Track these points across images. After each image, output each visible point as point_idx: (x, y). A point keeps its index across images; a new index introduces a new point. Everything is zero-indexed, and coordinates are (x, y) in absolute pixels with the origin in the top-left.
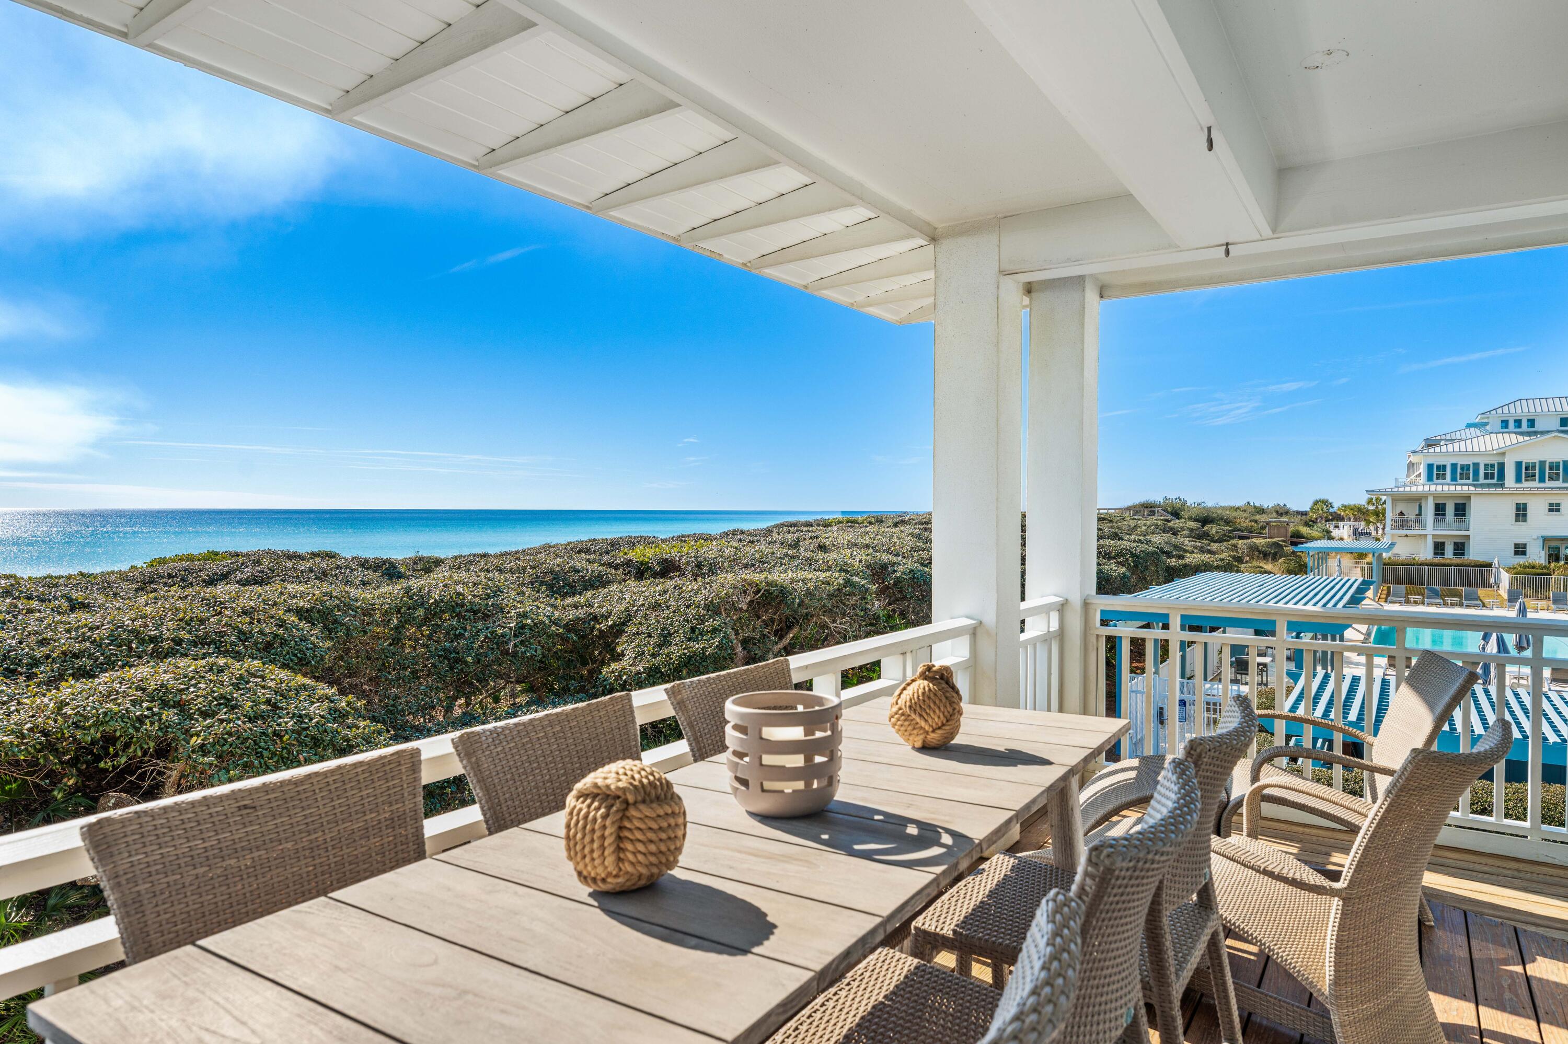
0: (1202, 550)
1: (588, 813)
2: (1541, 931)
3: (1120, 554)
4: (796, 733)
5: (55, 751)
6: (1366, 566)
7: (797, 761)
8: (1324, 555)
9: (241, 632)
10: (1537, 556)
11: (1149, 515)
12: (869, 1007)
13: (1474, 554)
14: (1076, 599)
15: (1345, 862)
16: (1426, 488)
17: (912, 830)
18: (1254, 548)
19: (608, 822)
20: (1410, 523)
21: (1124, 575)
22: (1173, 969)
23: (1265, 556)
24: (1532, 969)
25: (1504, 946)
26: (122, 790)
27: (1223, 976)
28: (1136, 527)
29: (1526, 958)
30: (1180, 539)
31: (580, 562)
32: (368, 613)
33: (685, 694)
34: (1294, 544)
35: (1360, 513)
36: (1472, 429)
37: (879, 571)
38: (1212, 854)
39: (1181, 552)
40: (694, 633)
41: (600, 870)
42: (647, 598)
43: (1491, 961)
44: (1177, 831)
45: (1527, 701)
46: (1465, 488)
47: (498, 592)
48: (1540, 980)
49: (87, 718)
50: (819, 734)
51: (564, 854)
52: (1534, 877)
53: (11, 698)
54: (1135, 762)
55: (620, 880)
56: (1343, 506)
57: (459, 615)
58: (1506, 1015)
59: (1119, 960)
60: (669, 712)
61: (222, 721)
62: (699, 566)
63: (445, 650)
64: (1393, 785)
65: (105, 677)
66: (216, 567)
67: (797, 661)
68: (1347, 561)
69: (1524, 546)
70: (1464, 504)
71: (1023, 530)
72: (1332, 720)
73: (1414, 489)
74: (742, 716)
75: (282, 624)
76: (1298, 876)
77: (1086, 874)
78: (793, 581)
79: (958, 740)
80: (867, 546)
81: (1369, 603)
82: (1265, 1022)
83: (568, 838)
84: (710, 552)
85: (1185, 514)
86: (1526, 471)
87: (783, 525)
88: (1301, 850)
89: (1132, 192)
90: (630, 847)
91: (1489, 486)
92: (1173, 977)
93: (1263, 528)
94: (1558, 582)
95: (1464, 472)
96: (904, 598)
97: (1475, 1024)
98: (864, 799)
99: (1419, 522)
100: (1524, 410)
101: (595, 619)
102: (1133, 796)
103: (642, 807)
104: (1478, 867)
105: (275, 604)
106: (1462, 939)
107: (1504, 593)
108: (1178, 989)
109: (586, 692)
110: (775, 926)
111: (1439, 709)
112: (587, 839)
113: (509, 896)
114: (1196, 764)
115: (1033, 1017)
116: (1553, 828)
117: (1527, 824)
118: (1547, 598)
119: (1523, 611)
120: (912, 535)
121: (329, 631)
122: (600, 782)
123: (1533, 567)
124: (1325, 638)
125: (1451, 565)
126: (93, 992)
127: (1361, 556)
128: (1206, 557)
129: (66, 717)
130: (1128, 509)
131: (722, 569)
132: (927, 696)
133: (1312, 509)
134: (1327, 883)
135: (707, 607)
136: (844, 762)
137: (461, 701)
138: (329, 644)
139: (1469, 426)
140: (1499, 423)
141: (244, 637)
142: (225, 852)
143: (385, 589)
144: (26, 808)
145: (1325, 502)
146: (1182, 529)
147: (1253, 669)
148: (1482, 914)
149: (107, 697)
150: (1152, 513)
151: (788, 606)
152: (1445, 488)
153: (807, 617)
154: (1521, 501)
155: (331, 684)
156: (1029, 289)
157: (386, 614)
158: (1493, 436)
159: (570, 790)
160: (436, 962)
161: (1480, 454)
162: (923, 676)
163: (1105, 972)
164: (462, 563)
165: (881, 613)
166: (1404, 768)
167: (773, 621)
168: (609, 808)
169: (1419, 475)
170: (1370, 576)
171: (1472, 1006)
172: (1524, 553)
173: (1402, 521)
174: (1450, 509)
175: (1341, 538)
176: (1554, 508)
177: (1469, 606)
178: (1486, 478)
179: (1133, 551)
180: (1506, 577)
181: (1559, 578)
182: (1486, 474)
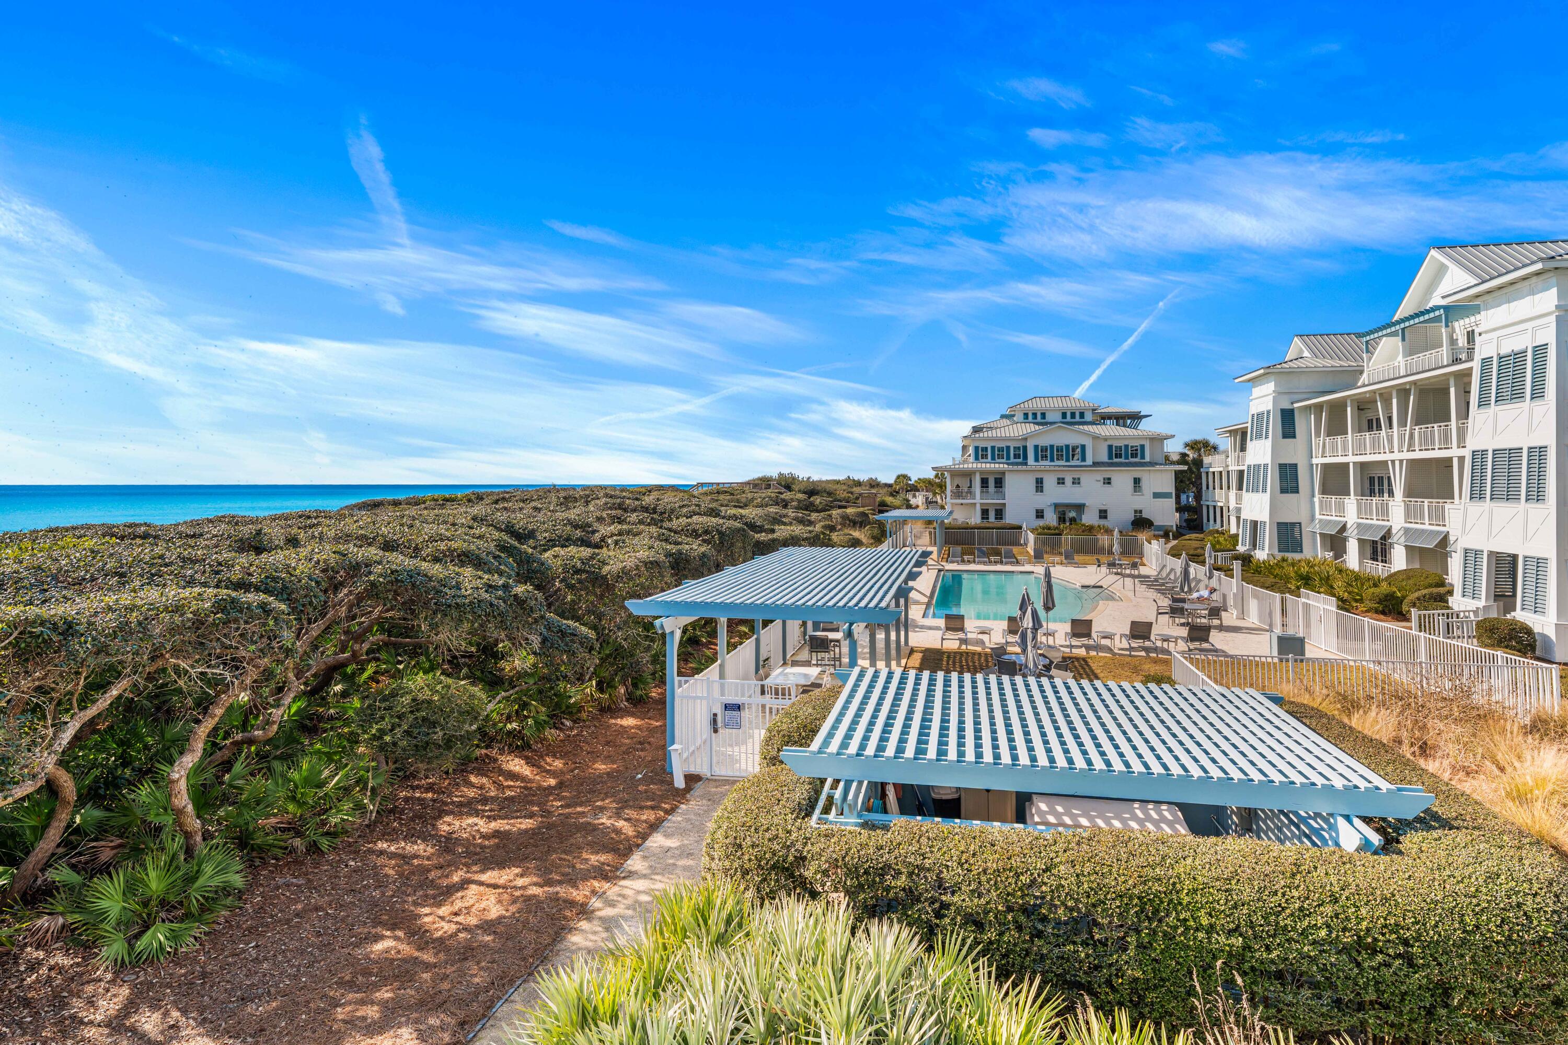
0: (798, 523)
3: (707, 531)
6: (933, 530)
8: (902, 522)
10: (1051, 519)
11: (765, 488)
13: (1009, 518)
16: (975, 465)
18: (845, 517)
20: (964, 494)
21: (704, 554)
23: (854, 524)
28: (753, 499)
30: (786, 511)
34: (881, 512)
35: (927, 485)
36: (1004, 420)
39: (777, 526)
46: (1001, 466)
56: (919, 480)
68: (919, 527)
69: (1042, 511)
70: (1001, 479)
73: (966, 466)
85: (796, 487)
86: (1043, 453)
91: (1017, 464)
93: (857, 498)
94: (1066, 541)
95: (1000, 453)
99: (970, 493)
100: (1038, 407)
107: (1030, 549)
118: (1060, 554)
123: (1049, 528)
125: (994, 529)
127: (929, 522)
128: (799, 530)
130: (748, 483)
133: (896, 481)
139: (1003, 417)
140: (1022, 416)
145: (905, 477)
146: (792, 500)
150: (768, 486)
152: (987, 466)
154: (1039, 476)
158: (1019, 425)
161: (1013, 439)
169: (970, 455)
172: (1042, 517)
173: (958, 493)
174: (991, 483)
175: (917, 507)
176: (1061, 481)
177: (1006, 563)
178: (1015, 458)
179: (719, 528)
180: (1031, 537)
181: (1067, 539)
182: (1015, 455)
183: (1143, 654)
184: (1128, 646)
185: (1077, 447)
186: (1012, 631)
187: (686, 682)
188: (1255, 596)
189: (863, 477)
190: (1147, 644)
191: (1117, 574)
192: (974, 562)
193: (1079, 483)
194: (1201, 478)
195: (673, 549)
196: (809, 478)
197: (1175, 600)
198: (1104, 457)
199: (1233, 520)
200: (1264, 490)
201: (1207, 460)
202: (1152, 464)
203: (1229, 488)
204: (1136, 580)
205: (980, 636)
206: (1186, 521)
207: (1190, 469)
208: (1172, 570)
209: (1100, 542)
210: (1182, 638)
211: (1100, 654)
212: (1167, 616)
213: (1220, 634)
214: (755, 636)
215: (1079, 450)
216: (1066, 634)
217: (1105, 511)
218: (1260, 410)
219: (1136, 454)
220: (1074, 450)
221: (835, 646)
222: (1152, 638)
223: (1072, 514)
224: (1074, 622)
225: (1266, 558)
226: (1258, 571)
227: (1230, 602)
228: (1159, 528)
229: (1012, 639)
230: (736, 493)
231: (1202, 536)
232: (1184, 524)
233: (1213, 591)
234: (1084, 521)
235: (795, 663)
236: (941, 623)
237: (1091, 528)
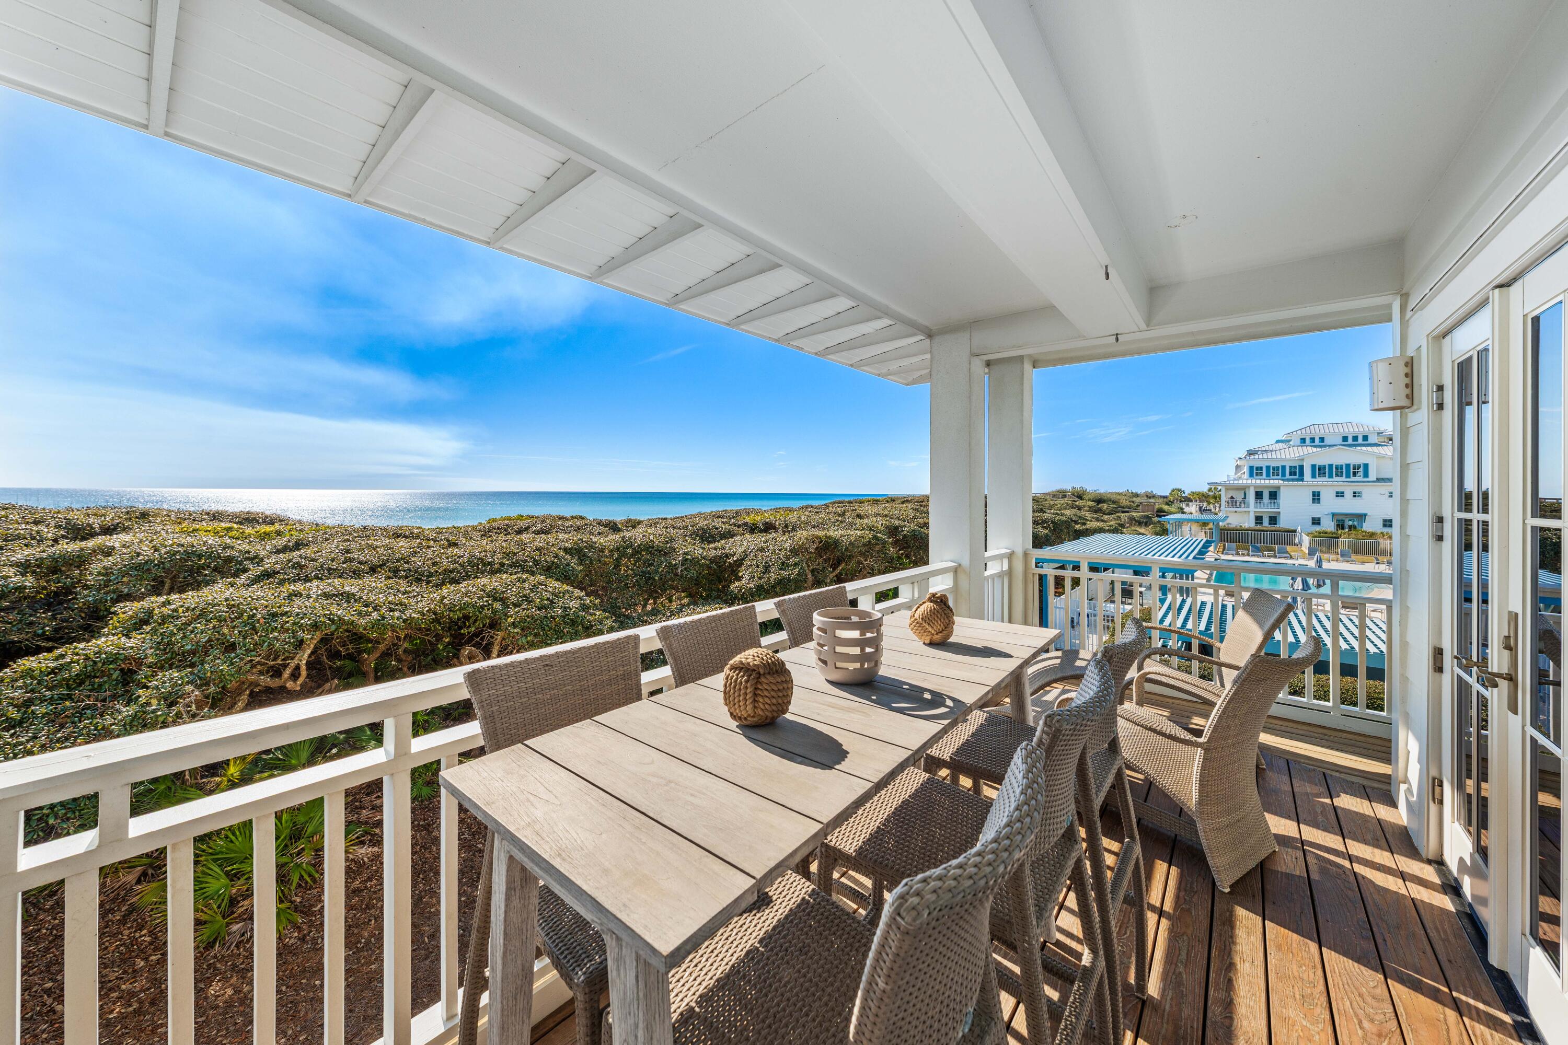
0: (1097, 520)
1: (737, 679)
2: (1343, 776)
3: (1045, 522)
4: (855, 634)
5: (440, 624)
6: (1209, 531)
7: (856, 651)
8: (1180, 523)
9: (535, 560)
10: (1328, 525)
11: (1062, 498)
12: (900, 802)
13: (1283, 524)
14: (1019, 551)
15: (1207, 724)
16: (1249, 481)
17: (927, 696)
18: (1132, 519)
19: (749, 685)
20: (1238, 504)
21: (1047, 534)
22: (1094, 791)
23: (1140, 524)
24: (1338, 802)
25: (1316, 785)
26: (473, 646)
27: (1126, 796)
28: (1054, 505)
29: (1333, 794)
30: (1083, 513)
31: (717, 523)
32: (602, 550)
33: (786, 606)
34: (1158, 516)
35: (1203, 497)
36: (1280, 444)
37: (893, 531)
38: (1119, 718)
39: (1084, 521)
40: (783, 567)
41: (744, 713)
42: (756, 545)
43: (1307, 794)
44: (1101, 706)
45: (1328, 625)
46: (1276, 481)
47: (672, 540)
48: (1344, 809)
49: (456, 606)
50: (869, 635)
51: (723, 701)
52: (1337, 740)
53: (418, 593)
54: (1059, 654)
55: (755, 719)
56: (1192, 493)
57: (650, 552)
58: (1320, 832)
59: (1062, 786)
60: (776, 615)
61: (524, 609)
62: (786, 526)
63: (643, 572)
64: (1239, 677)
65: (465, 583)
66: (522, 524)
67: (850, 586)
68: (1195, 527)
69: (1319, 519)
70: (1276, 492)
71: (986, 507)
72: (1190, 630)
73: (1240, 482)
74: (824, 622)
75: (556, 556)
76: (1173, 733)
77: (1043, 732)
78: (841, 536)
79: (951, 640)
80: (886, 516)
81: (1210, 557)
82: (1150, 825)
83: (725, 692)
84: (793, 518)
85: (1086, 497)
86: (1319, 471)
87: (835, 503)
88: (1171, 713)
89: (1056, 305)
90: (761, 700)
91: (1293, 480)
92: (1094, 796)
93: (1138, 506)
94: (1343, 543)
95: (1275, 471)
96: (909, 547)
97: (1298, 836)
98: (896, 675)
99: (1245, 503)
100: (1317, 433)
101: (727, 556)
102: (1059, 675)
103: (768, 676)
104: (1295, 731)
105: (553, 545)
106: (1286, 778)
107: (1305, 549)
108: (1097, 803)
109: (721, 599)
110: (848, 753)
111: (1267, 626)
112: (736, 694)
113: (691, 725)
114: (1108, 661)
115: (1018, 825)
116: (1351, 708)
117: (1330, 704)
118: (1336, 554)
119: (1319, 562)
120: (913, 509)
121: (581, 560)
122: (744, 660)
123: (1326, 533)
124: (1181, 578)
125: (1267, 531)
126: (471, 767)
127: (1204, 524)
128: (1100, 524)
129: (445, 605)
131: (800, 528)
132: (932, 612)
133: (1170, 494)
134: (1194, 739)
135: (791, 551)
136: (885, 653)
137: (651, 601)
138: (580, 568)
139: (1278, 442)
140: (1299, 441)
141: (536, 562)
142: (537, 690)
143: (611, 537)
144: (423, 653)
145: (1179, 490)
146: (1084, 506)
147: (1136, 594)
148: (1300, 763)
149: (466, 594)
150: (1064, 496)
151: (839, 551)
152: (1262, 482)
153: (850, 557)
154: (1316, 490)
155: (582, 590)
156: (988, 364)
157: (611, 551)
158: (1295, 448)
159: (726, 664)
160: (652, 762)
161: (1290, 459)
162: (930, 600)
163: (1054, 793)
164: (653, 523)
165: (895, 556)
166: (1246, 667)
167: (829, 559)
168: (749, 676)
169: (1244, 474)
170: (1211, 537)
171: (1295, 824)
172: (1319, 524)
173: (1232, 502)
174: (1266, 495)
175: (1191, 513)
176: (1340, 495)
177: (1280, 557)
178: (1291, 475)
180: (1306, 539)
181: (1344, 541)
182: (1290, 473)
185: (1359, 467)
189: (1141, 490)
192: (1249, 555)
193: (1360, 496)
209: (1382, 545)
215: (1361, 469)
217: (1390, 521)
220: (1355, 468)
223: (1352, 523)
234: (1364, 529)
237: (1372, 535)
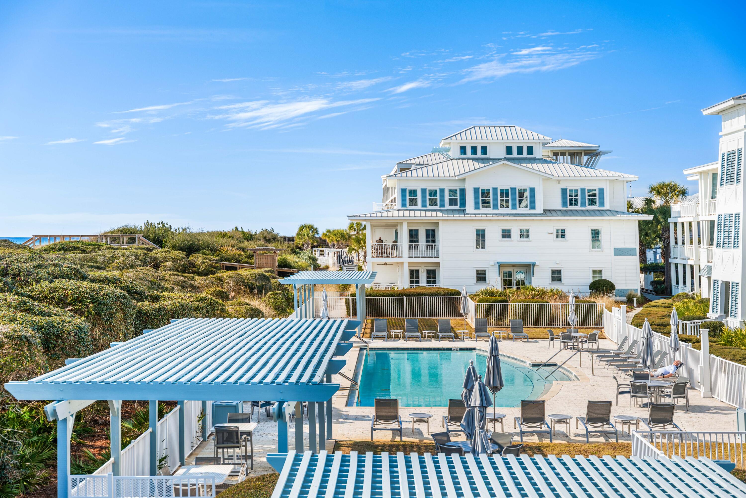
0: (183, 288)
6: (350, 298)
8: (310, 288)
10: (495, 282)
11: (129, 243)
13: (444, 281)
16: (401, 213)
20: (388, 250)
23: (251, 290)
28: (113, 258)
34: (282, 275)
36: (437, 155)
39: (158, 292)
46: (434, 214)
56: (329, 231)
68: (333, 294)
69: (484, 272)
70: (434, 231)
73: (390, 214)
85: (169, 242)
86: (484, 198)
91: (453, 211)
93: (250, 256)
94: (512, 309)
95: (431, 197)
99: (396, 249)
100: (478, 138)
107: (471, 320)
118: (506, 326)
123: (493, 294)
125: (425, 295)
127: (344, 287)
128: (186, 297)
130: (105, 236)
133: (298, 234)
139: (434, 151)
140: (459, 150)
145: (311, 228)
146: (166, 259)
150: (132, 241)
152: (417, 214)
154: (480, 227)
158: (454, 161)
161: (448, 179)
169: (394, 200)
170: (355, 309)
172: (484, 279)
173: (381, 249)
174: (422, 236)
175: (327, 268)
176: (506, 234)
177: (443, 338)
178: (450, 204)
179: (94, 294)
180: (472, 305)
181: (514, 307)
182: (450, 200)
183: (602, 439)
184: (585, 432)
185: (525, 190)
186: (454, 418)
187: (81, 480)
188: (724, 371)
190: (607, 428)
191: (573, 349)
192: (404, 337)
193: (528, 237)
194: (668, 230)
195: (41, 320)
196: (184, 230)
197: (637, 377)
198: (557, 205)
199: (704, 281)
200: (736, 246)
201: (675, 208)
202: (613, 212)
203: (699, 242)
204: (595, 355)
205: (417, 426)
206: (652, 283)
207: (656, 218)
208: (635, 342)
209: (553, 311)
210: (644, 420)
211: (554, 441)
212: (628, 396)
213: (686, 415)
214: (150, 429)
215: (527, 194)
216: (516, 419)
217: (559, 272)
218: (730, 149)
219: (595, 200)
220: (521, 195)
221: (246, 440)
222: (612, 420)
223: (520, 277)
224: (525, 404)
225: (738, 325)
226: (729, 342)
227: (698, 378)
228: (621, 292)
229: (453, 427)
230: (89, 249)
231: (669, 301)
232: (650, 288)
233: (679, 365)
234: (534, 285)
235: (200, 461)
236: (370, 411)
237: (542, 293)
